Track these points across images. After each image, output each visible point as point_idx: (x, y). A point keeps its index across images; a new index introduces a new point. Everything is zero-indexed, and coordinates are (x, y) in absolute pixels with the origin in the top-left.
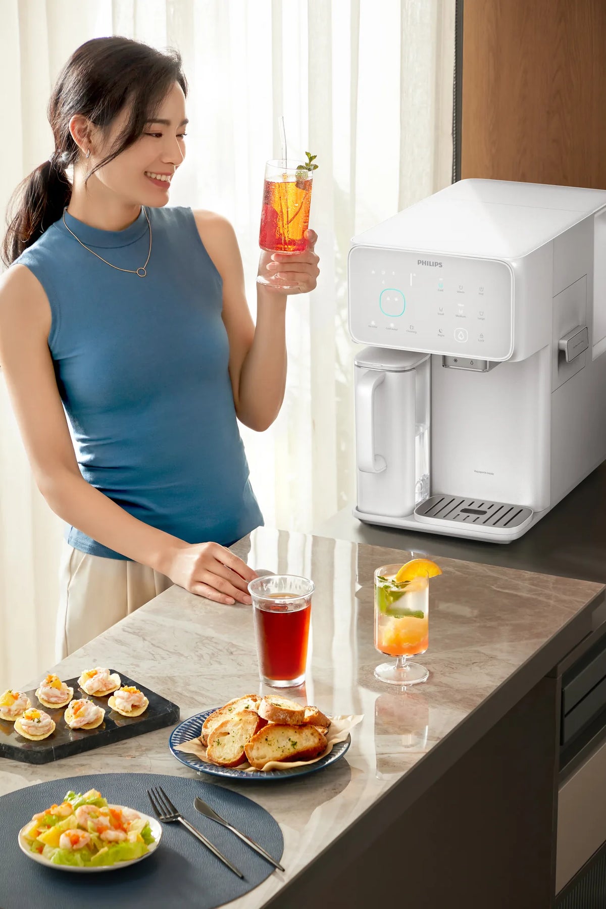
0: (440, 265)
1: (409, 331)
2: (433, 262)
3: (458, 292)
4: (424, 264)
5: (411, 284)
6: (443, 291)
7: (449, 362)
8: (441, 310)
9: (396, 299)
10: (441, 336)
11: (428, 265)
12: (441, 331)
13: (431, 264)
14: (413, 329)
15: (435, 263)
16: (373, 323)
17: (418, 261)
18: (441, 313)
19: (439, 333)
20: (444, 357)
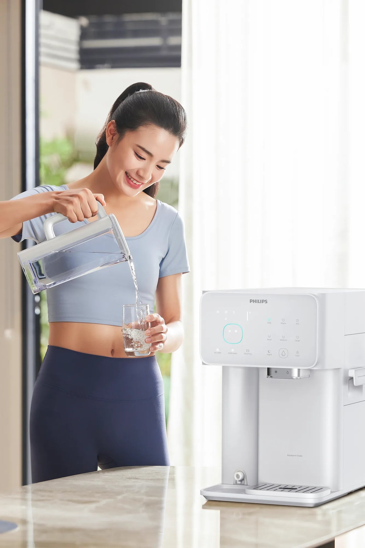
0: (266, 302)
1: (246, 354)
2: (261, 300)
3: (282, 323)
4: (254, 302)
5: (247, 320)
6: (271, 323)
7: (272, 373)
8: (270, 337)
9: (236, 331)
10: (270, 355)
11: (257, 303)
12: (269, 351)
13: (260, 302)
14: (249, 352)
15: (262, 300)
16: (218, 350)
17: (250, 300)
18: (270, 339)
19: (268, 353)
20: (269, 369)
